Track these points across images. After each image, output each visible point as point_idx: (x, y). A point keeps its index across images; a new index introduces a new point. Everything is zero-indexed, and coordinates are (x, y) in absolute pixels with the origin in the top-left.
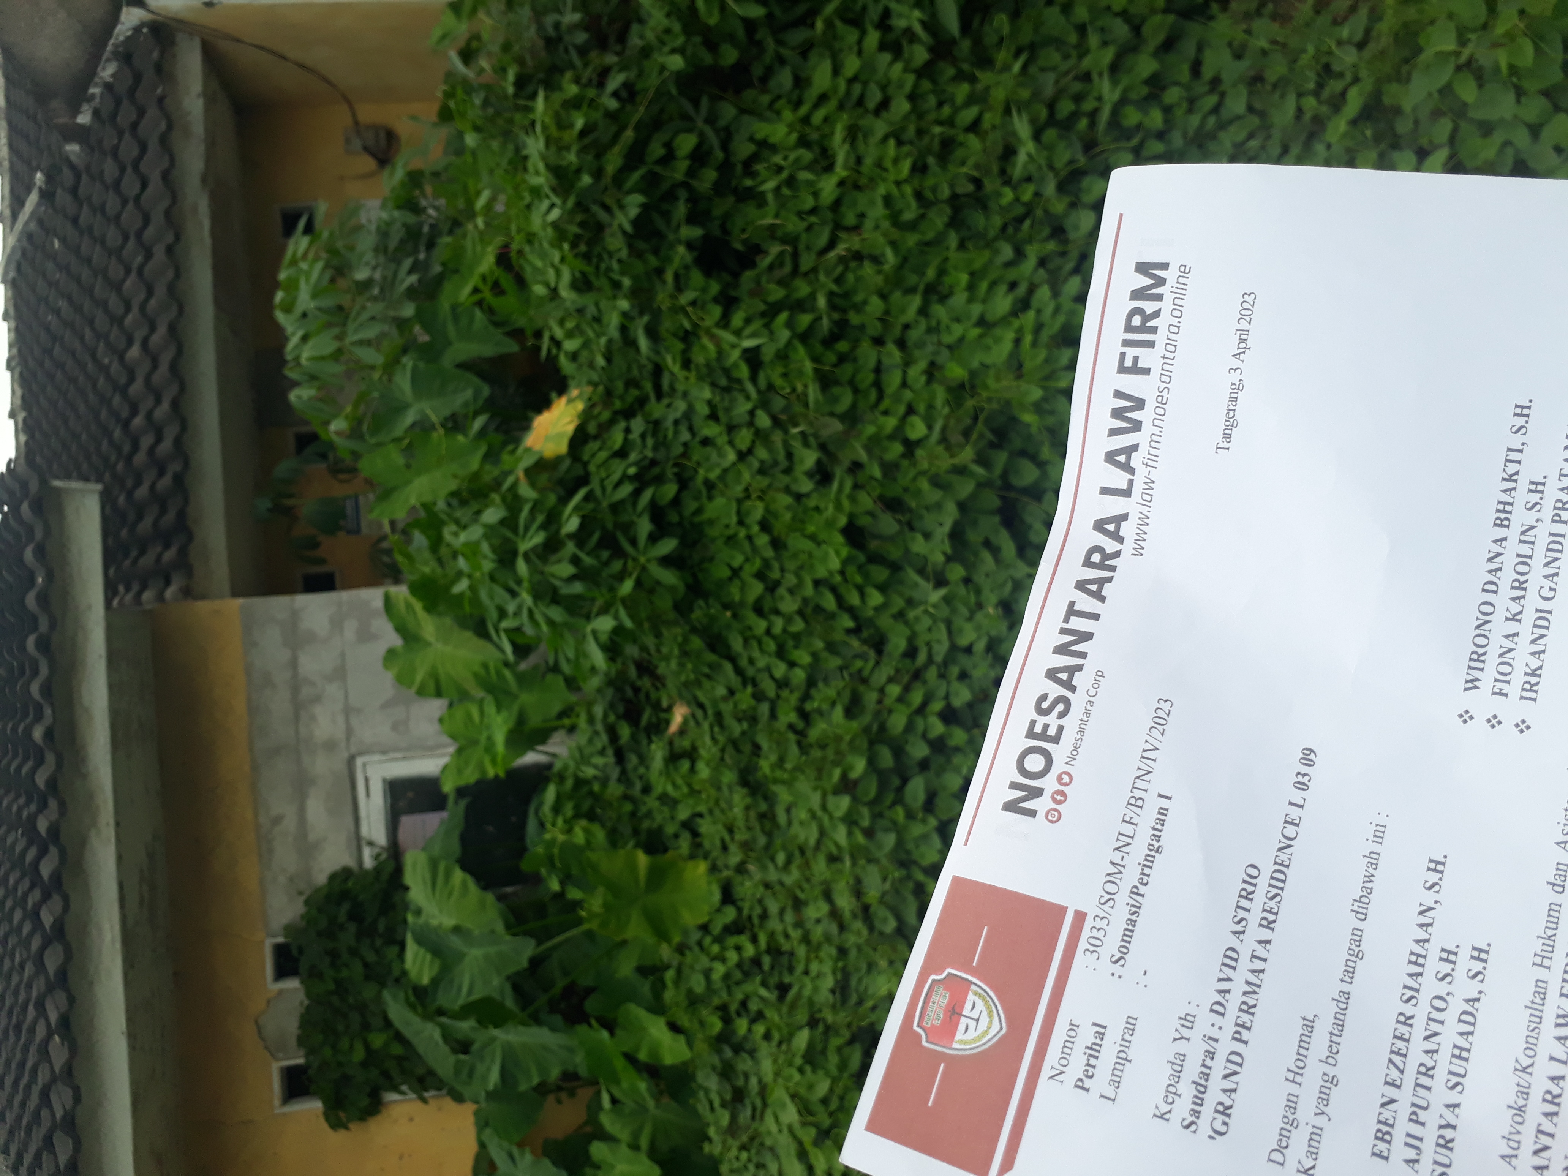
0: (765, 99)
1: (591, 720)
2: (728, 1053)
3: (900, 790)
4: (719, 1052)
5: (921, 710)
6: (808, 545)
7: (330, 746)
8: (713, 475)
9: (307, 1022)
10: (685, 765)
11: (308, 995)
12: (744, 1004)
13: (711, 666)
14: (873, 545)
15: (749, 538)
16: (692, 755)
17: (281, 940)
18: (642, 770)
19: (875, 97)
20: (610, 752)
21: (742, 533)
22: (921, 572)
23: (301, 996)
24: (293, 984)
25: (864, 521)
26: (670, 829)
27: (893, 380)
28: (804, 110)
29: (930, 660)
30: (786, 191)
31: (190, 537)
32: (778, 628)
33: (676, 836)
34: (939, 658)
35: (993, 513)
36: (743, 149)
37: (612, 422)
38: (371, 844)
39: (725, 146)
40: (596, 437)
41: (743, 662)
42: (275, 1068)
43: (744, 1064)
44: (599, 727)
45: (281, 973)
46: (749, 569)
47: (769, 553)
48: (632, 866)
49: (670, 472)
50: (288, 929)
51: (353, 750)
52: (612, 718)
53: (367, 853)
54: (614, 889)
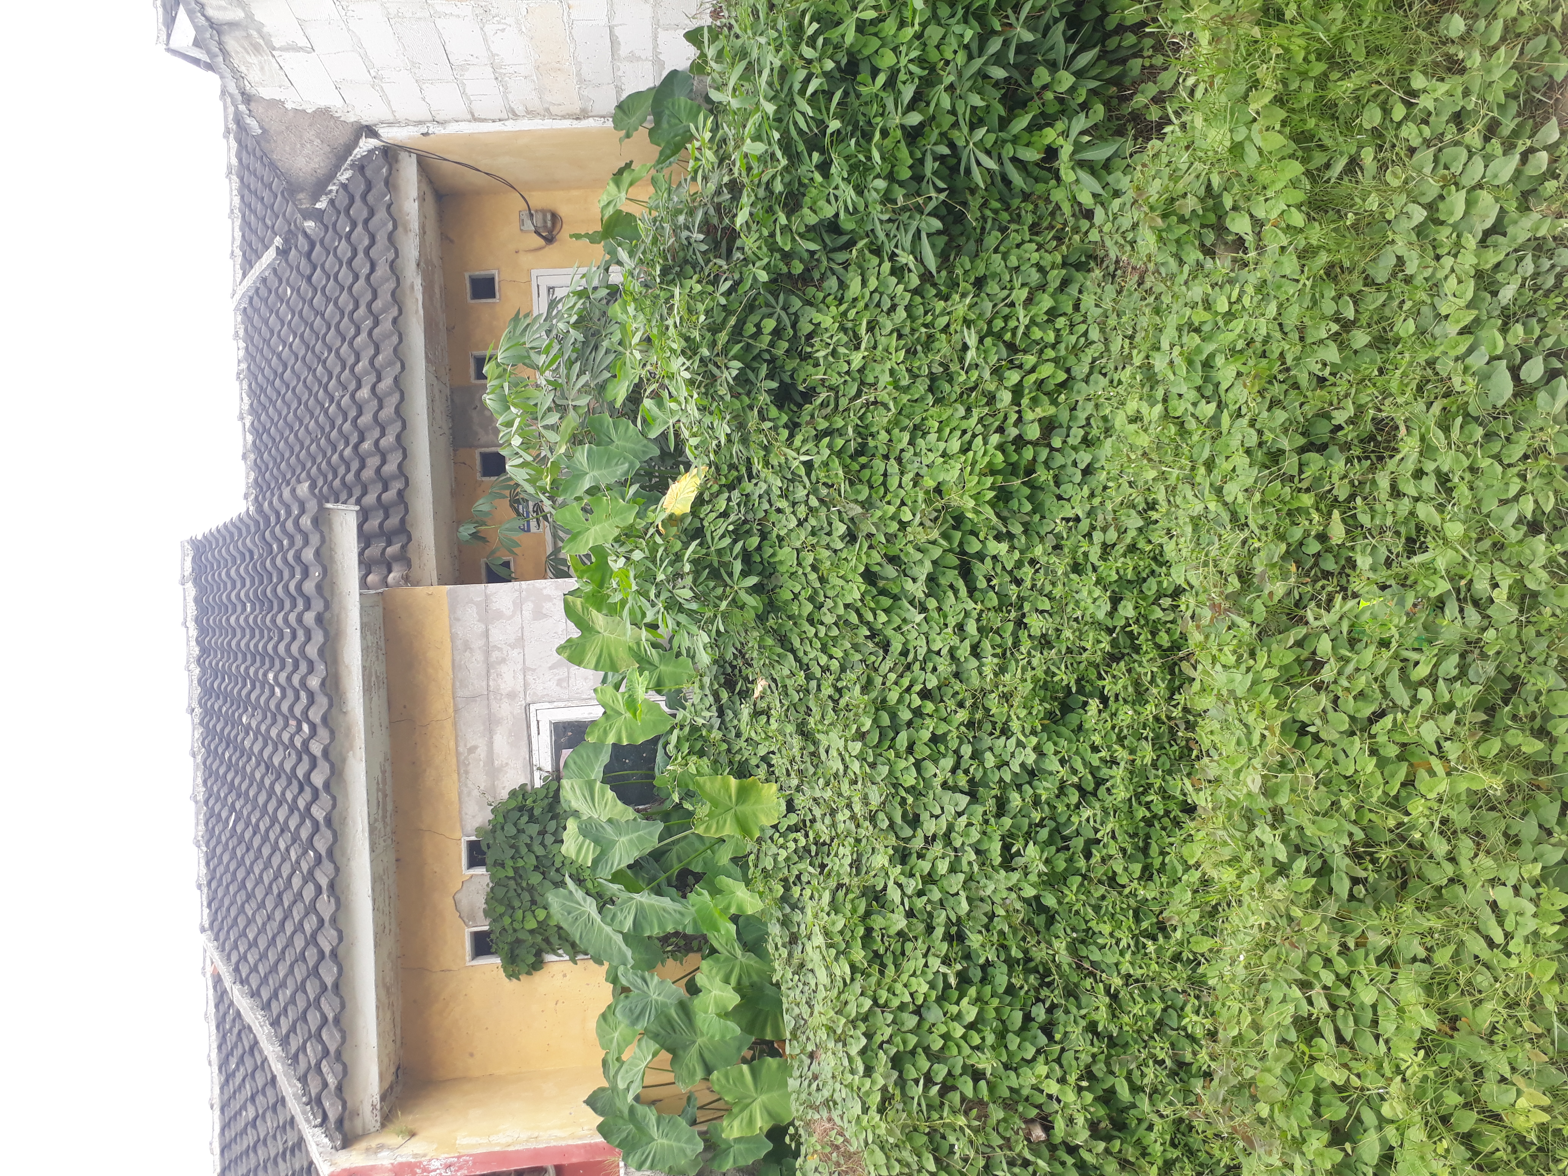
0: (821, 295)
1: (702, 687)
2: (788, 910)
3: (893, 739)
4: (781, 909)
5: (908, 689)
6: (841, 582)
7: (512, 696)
8: (782, 533)
9: (492, 898)
10: (764, 719)
11: (492, 878)
12: (798, 877)
13: (779, 655)
14: (881, 583)
15: (805, 575)
16: (767, 713)
17: (473, 838)
18: (736, 722)
19: (887, 304)
20: (714, 708)
21: (800, 571)
22: (911, 603)
23: (487, 880)
24: (481, 871)
25: (876, 568)
26: (754, 761)
27: (894, 482)
28: (843, 307)
29: (915, 659)
30: (830, 358)
31: (410, 539)
32: (822, 634)
33: (758, 766)
34: (921, 658)
35: (954, 568)
36: (806, 328)
37: (719, 493)
38: (540, 769)
39: (794, 326)
40: (708, 502)
41: (801, 654)
42: (468, 931)
43: (797, 917)
44: (708, 692)
45: (473, 862)
46: (804, 595)
47: (817, 585)
48: (727, 789)
49: (756, 527)
50: (479, 830)
51: (529, 700)
52: (716, 686)
53: (537, 774)
54: (715, 803)
